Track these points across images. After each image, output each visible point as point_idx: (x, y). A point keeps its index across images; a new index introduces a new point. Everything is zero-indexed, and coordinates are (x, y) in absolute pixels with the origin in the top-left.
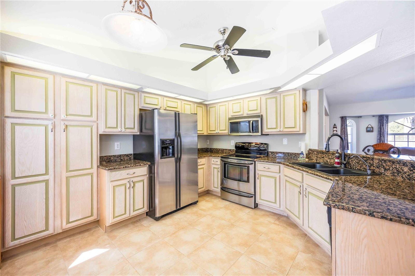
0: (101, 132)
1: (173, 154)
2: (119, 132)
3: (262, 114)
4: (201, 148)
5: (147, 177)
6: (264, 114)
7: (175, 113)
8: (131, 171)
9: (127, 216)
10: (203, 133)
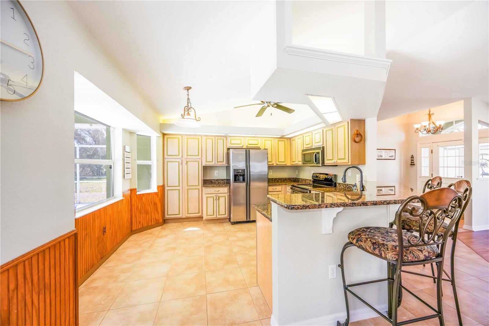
0: (204, 165)
1: (244, 180)
2: (214, 164)
3: (323, 146)
4: (289, 178)
5: (228, 195)
6: (325, 145)
7: (246, 150)
8: (217, 189)
9: (215, 216)
10: (286, 164)
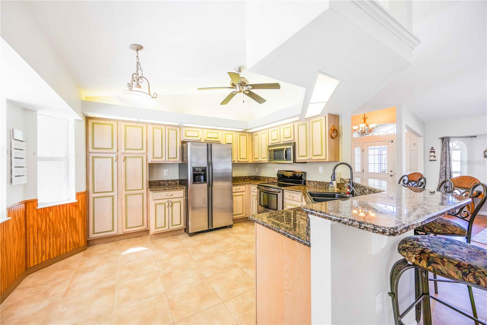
0: (149, 162)
1: (205, 180)
2: (164, 161)
3: (294, 141)
5: (184, 199)
7: (208, 144)
8: (170, 193)
9: (166, 228)
10: (248, 161)
